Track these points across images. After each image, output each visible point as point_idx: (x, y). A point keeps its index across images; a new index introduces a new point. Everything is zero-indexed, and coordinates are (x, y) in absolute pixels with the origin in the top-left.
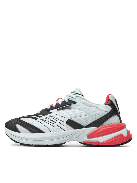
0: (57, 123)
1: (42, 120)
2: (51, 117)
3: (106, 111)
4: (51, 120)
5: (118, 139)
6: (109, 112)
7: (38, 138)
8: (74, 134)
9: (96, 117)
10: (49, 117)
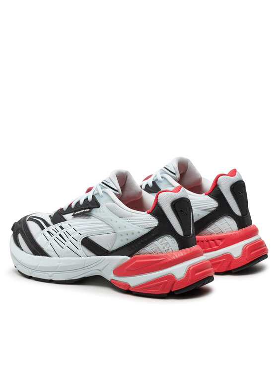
0: (68, 243)
1: (48, 232)
2: (62, 228)
3: (146, 227)
4: (60, 235)
5: (161, 284)
6: (152, 228)
7: (37, 266)
8: (96, 264)
9: (127, 237)
10: (59, 229)
